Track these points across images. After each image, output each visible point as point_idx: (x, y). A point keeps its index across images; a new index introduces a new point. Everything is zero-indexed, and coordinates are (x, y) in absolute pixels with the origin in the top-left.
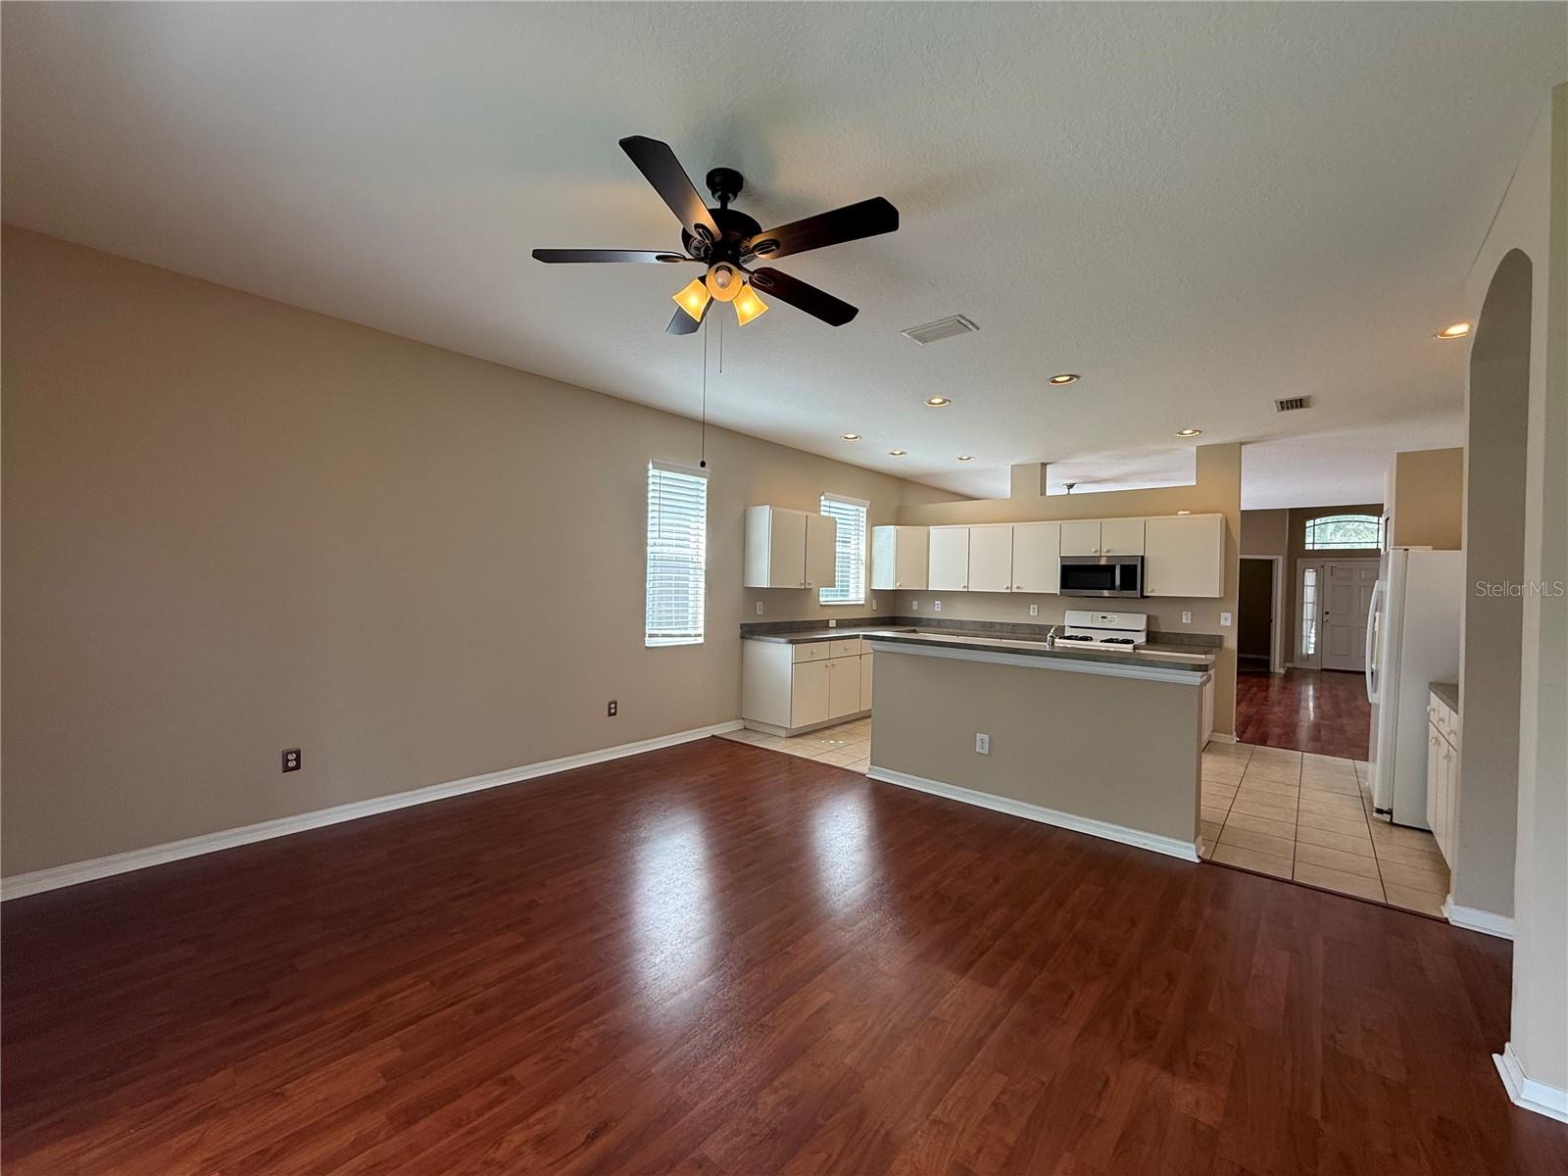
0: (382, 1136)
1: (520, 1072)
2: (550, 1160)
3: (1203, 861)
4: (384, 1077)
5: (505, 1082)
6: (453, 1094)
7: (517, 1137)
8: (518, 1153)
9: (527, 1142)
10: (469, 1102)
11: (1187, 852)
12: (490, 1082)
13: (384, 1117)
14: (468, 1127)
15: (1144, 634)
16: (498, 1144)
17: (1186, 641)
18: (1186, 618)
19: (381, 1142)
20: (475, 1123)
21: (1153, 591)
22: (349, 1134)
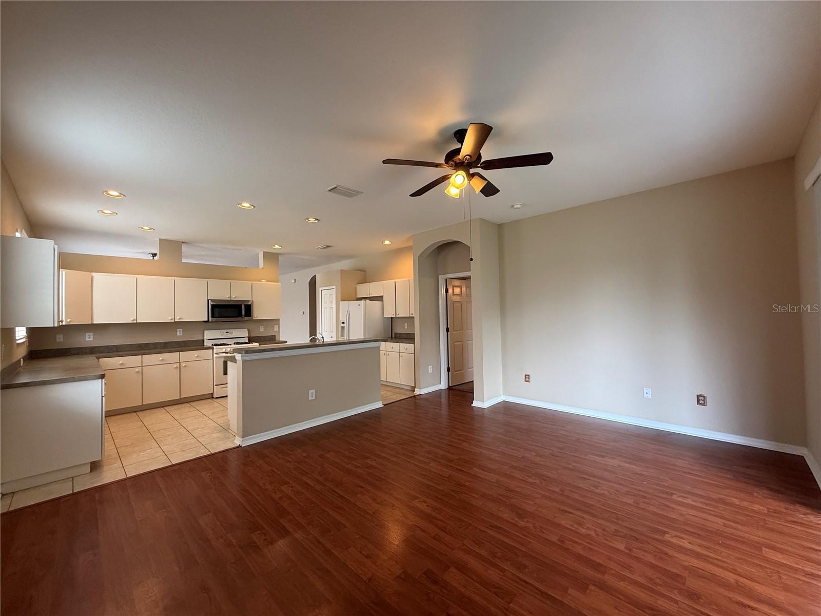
0: (613, 572)
1: (554, 539)
2: (584, 520)
3: (384, 405)
4: (588, 588)
5: (562, 542)
6: (579, 557)
7: (583, 531)
8: (588, 528)
9: (583, 528)
10: (579, 550)
11: (379, 405)
12: (565, 546)
13: (605, 576)
14: (589, 546)
15: (247, 338)
16: (589, 535)
17: (262, 339)
18: (262, 329)
19: (616, 571)
20: (587, 544)
21: (257, 317)
22: (622, 585)
